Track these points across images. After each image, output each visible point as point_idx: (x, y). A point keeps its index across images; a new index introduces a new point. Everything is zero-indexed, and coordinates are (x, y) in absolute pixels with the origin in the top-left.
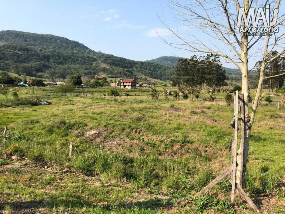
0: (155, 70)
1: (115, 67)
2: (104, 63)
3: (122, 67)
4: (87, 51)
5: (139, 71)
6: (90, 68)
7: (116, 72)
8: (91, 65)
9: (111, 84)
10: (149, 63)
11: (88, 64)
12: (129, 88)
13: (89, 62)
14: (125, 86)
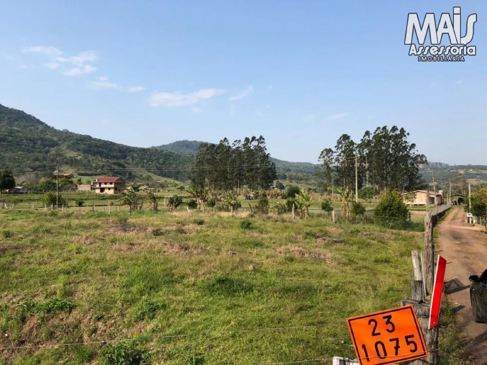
0: (167, 162)
1: (94, 158)
2: (73, 150)
3: (106, 157)
4: (41, 128)
5: (137, 164)
6: (44, 159)
7: (94, 165)
8: (47, 153)
9: (78, 186)
10: (156, 150)
11: (40, 152)
12: (112, 192)
13: (43, 148)
14: (102, 190)
